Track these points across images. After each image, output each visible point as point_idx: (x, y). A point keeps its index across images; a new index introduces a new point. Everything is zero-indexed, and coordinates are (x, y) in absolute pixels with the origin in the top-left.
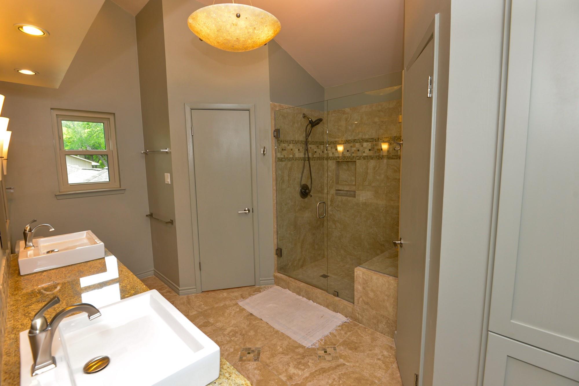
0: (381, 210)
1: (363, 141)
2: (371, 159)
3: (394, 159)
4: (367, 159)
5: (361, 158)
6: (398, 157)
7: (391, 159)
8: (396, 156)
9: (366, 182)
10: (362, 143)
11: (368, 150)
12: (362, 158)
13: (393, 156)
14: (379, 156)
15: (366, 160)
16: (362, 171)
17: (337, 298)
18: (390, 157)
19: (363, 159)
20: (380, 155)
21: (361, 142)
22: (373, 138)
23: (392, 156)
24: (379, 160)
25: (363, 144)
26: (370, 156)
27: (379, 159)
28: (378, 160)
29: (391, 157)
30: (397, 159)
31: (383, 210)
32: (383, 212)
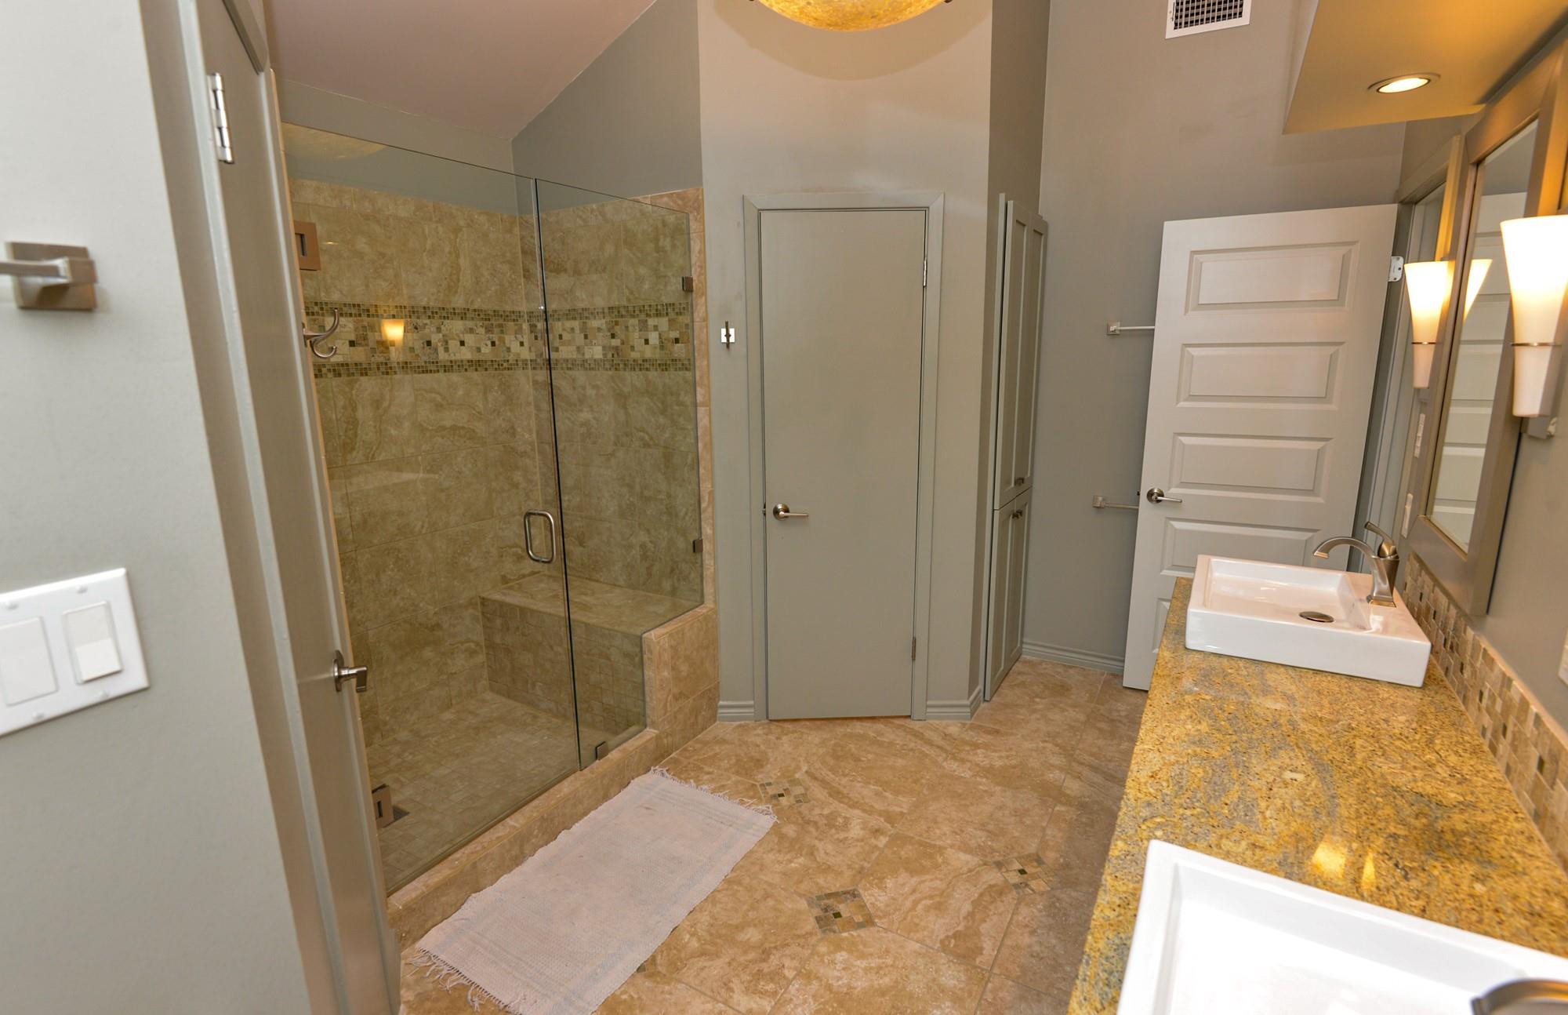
0: (417, 529)
1: (322, 309)
2: (362, 374)
3: (431, 371)
4: (348, 375)
5: (324, 370)
6: (441, 366)
7: (423, 372)
8: (433, 363)
9: (354, 453)
10: (321, 318)
11: (348, 343)
12: (329, 370)
13: (425, 362)
14: (386, 364)
15: (344, 378)
16: (334, 417)
17: (614, 755)
18: (419, 367)
19: (330, 375)
20: (389, 359)
21: (313, 314)
22: (359, 305)
23: (423, 364)
24: (389, 376)
25: (323, 321)
26: (356, 364)
27: (387, 373)
28: (385, 376)
29: (422, 366)
30: (438, 371)
31: (423, 527)
32: (424, 531)
